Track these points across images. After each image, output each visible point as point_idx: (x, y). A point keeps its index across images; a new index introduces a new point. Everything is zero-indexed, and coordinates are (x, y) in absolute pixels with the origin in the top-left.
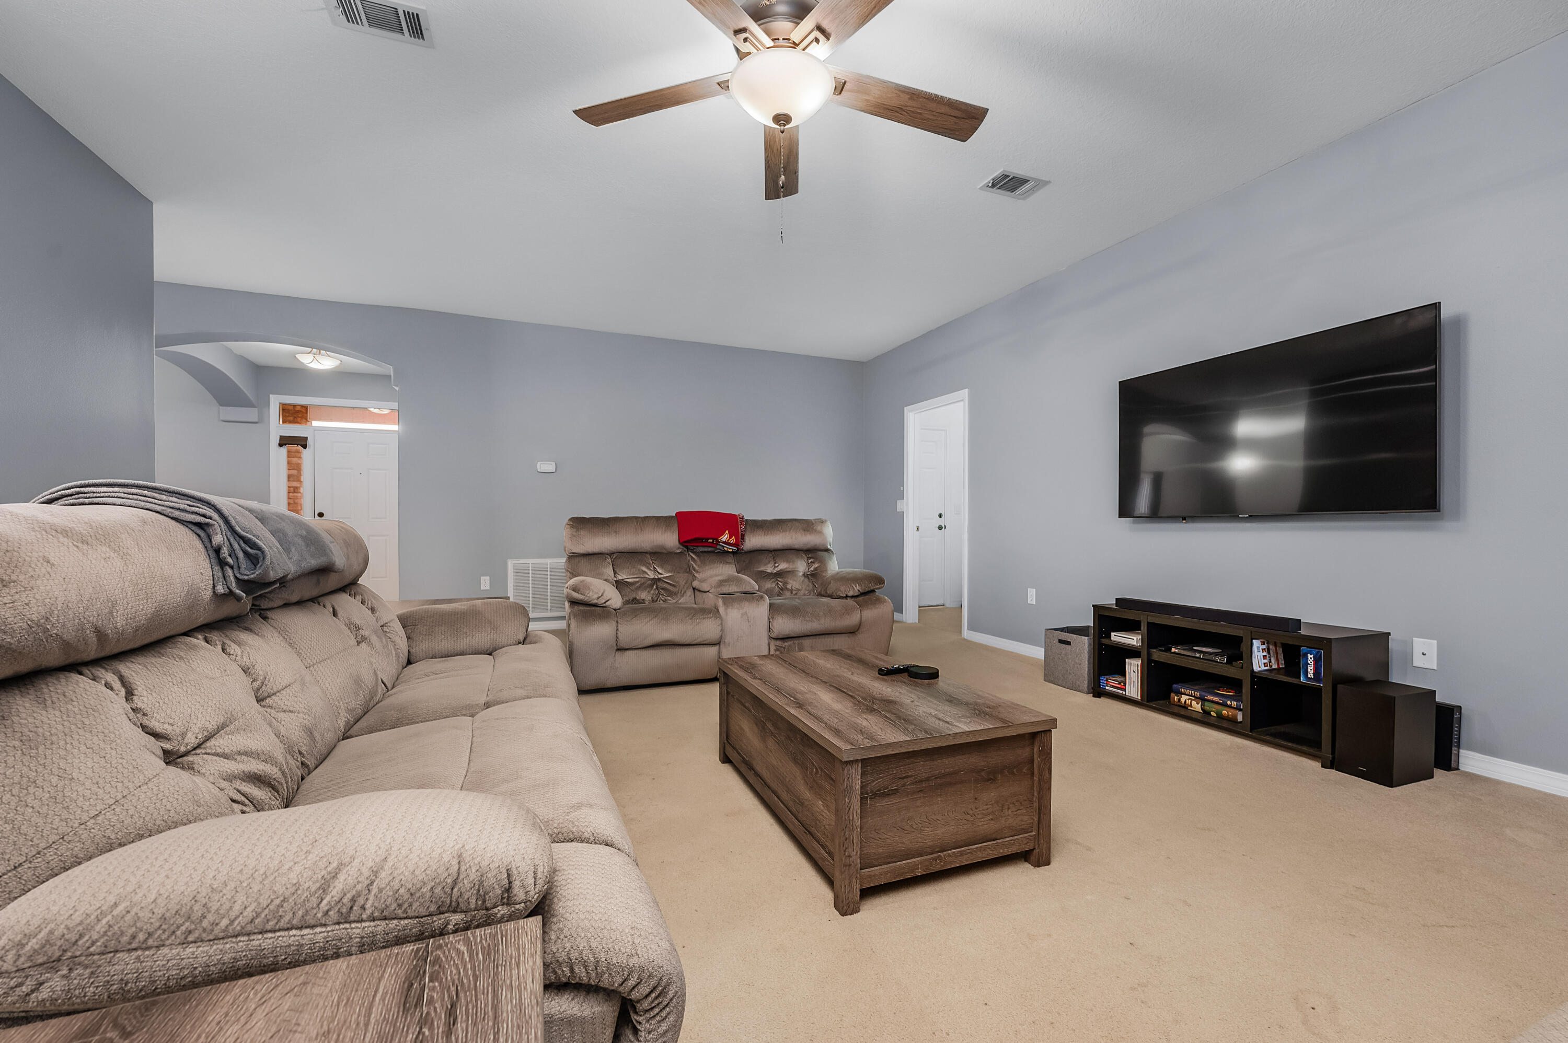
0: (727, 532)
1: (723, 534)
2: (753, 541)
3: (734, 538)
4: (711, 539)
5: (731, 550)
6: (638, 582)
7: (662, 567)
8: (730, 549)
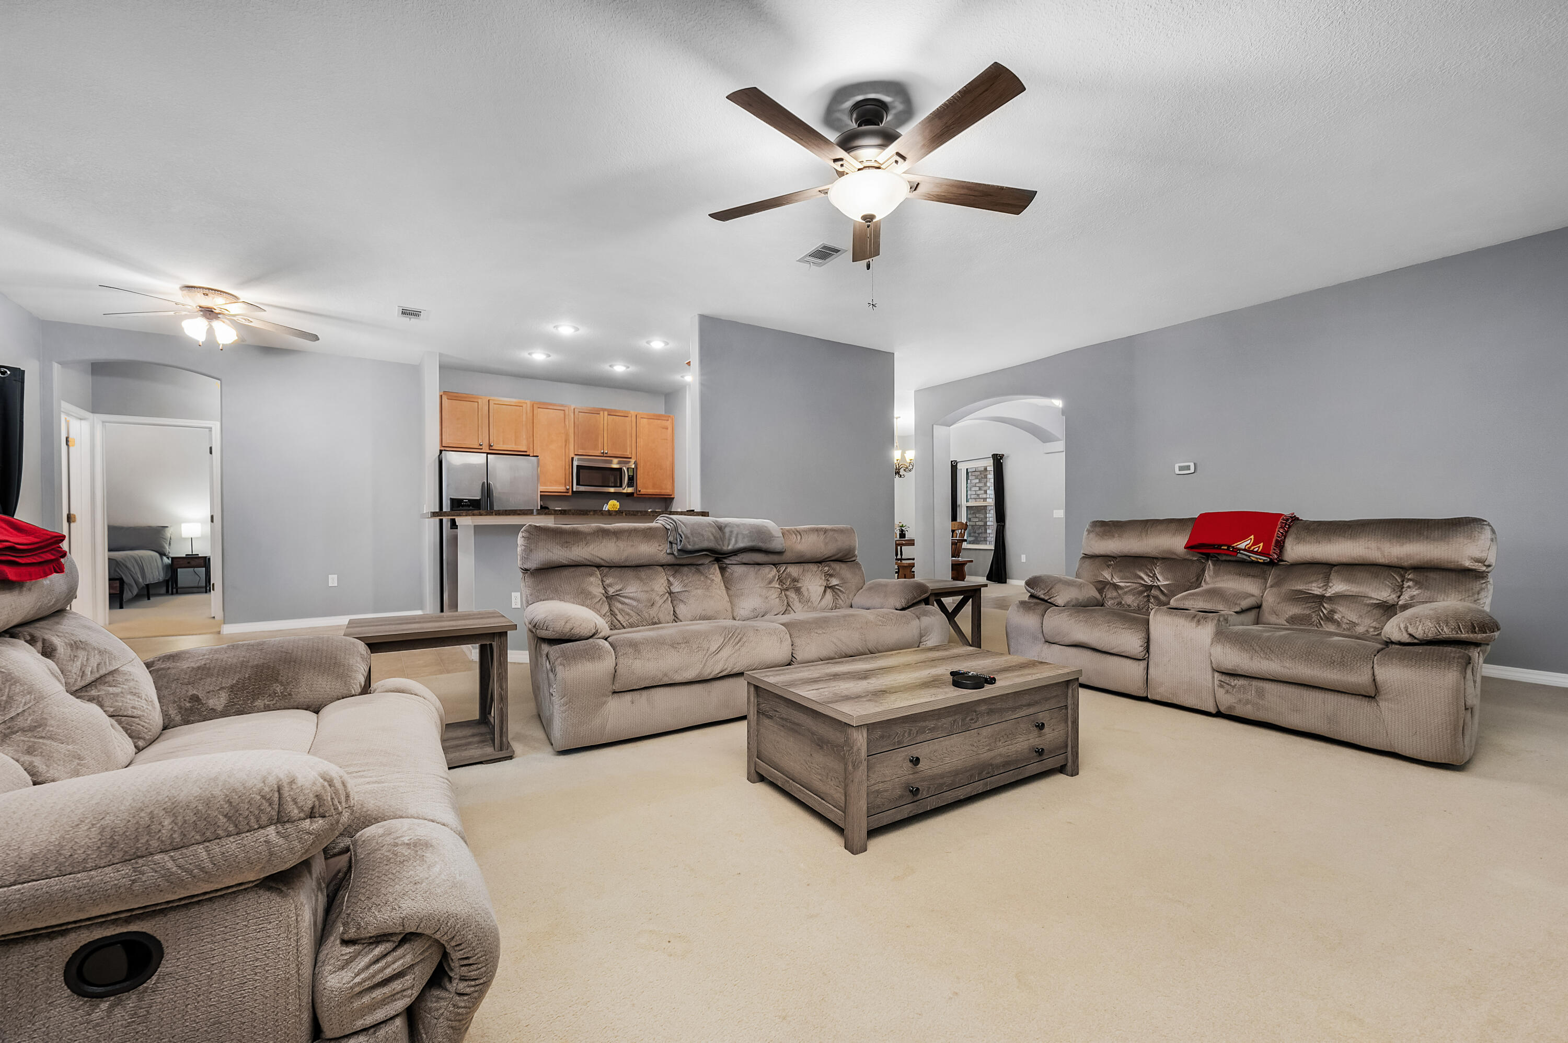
0: (1252, 537)
1: (1244, 537)
2: (1296, 550)
3: (1261, 544)
4: (1225, 545)
5: (1262, 561)
6: (1129, 586)
7: (1162, 574)
8: (1260, 559)
